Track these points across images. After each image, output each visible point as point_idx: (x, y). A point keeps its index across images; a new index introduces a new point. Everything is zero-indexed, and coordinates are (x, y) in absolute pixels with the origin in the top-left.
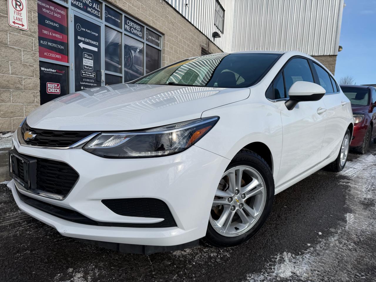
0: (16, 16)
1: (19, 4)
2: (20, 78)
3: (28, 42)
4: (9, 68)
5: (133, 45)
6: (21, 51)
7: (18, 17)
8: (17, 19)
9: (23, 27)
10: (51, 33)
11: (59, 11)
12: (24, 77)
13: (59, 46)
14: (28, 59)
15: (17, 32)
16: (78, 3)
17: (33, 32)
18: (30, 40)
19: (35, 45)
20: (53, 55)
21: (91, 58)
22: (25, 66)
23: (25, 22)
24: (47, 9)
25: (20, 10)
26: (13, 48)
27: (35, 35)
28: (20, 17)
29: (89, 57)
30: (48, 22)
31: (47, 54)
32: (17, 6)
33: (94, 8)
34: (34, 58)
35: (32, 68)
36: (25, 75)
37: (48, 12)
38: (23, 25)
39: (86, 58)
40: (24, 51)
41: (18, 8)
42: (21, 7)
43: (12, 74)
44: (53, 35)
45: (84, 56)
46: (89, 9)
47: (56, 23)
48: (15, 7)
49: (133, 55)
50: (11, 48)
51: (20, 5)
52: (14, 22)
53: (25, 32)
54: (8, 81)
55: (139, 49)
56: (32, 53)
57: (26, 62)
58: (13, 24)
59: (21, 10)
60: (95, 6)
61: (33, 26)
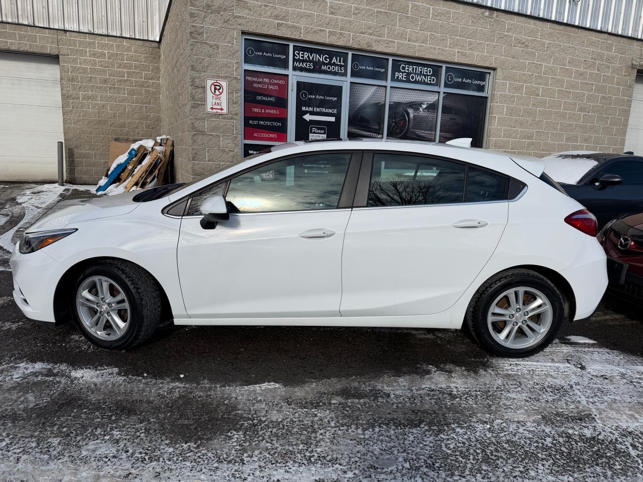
0: (214, 101)
1: (218, 87)
2: (218, 164)
3: (228, 126)
4: (206, 155)
5: (413, 100)
6: (220, 137)
7: (217, 101)
8: (215, 104)
9: (222, 111)
10: (263, 110)
11: (276, 82)
12: (222, 163)
13: (275, 124)
14: (228, 144)
15: (216, 118)
16: (306, 65)
17: (234, 115)
18: (230, 123)
19: (236, 128)
20: (266, 135)
21: (323, 132)
22: (223, 151)
23: (224, 106)
24: (259, 83)
25: (219, 93)
26: (211, 135)
27: (236, 117)
28: (219, 101)
29: (319, 131)
30: (260, 98)
31: (258, 135)
32: (217, 91)
33: (334, 64)
34: (235, 142)
35: (231, 153)
36: (223, 161)
37: (260, 86)
38: (222, 109)
39: (314, 133)
40: (223, 136)
41: (217, 92)
42: (221, 91)
43: (209, 161)
44: (267, 111)
45: (311, 130)
46: (324, 68)
47: (271, 97)
48: (213, 92)
49: (411, 116)
50: (208, 134)
51: (220, 89)
52: (212, 108)
53: (224, 116)
54: (203, 169)
55: (427, 104)
56: (232, 137)
57: (225, 148)
58: (211, 110)
59: (221, 94)
60: (335, 61)
61: (235, 107)
